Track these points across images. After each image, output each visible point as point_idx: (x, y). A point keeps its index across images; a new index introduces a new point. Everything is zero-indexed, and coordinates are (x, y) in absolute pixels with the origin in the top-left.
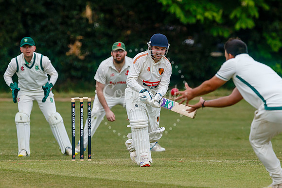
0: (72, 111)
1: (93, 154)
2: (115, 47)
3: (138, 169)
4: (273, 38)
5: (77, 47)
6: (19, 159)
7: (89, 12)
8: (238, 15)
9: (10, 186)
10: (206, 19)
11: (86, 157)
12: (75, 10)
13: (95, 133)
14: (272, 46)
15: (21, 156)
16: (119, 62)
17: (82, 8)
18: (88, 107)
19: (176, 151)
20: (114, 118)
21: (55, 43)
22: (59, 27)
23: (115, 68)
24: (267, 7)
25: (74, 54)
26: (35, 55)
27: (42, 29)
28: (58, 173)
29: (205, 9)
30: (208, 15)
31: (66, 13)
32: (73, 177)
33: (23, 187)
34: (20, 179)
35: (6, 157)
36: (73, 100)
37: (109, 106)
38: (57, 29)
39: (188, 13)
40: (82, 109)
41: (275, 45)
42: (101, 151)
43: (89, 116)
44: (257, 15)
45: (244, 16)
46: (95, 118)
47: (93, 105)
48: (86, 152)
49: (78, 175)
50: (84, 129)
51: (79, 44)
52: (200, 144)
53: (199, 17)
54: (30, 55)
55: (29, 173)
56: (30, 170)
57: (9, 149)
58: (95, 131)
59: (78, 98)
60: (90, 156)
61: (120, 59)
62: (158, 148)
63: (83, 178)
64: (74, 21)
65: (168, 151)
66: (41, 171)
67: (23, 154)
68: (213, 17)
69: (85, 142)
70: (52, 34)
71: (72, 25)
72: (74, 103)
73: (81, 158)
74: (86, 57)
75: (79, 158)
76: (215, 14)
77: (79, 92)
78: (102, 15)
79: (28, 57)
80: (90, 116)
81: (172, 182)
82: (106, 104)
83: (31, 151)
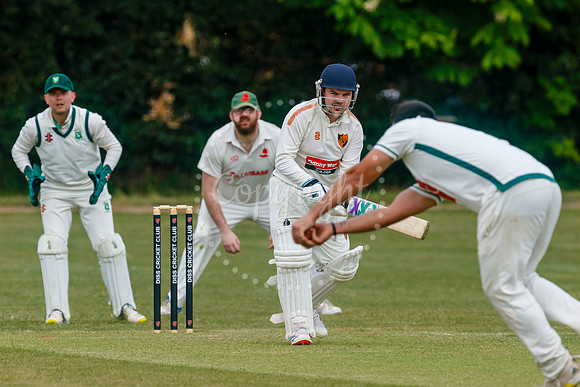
0: (155, 232)
1: (196, 319)
2: (236, 103)
3: (287, 350)
4: (559, 88)
5: (166, 104)
6: (49, 330)
7: (188, 34)
8: (488, 40)
9: (29, 382)
10: (424, 47)
11: (182, 324)
12: (161, 29)
13: (201, 276)
14: (557, 103)
15: (52, 323)
17: (175, 27)
18: (188, 224)
19: (364, 313)
20: (237, 247)
21: (121, 96)
22: (130, 64)
23: (238, 145)
24: (546, 25)
25: (159, 117)
26: (74, 109)
27: (96, 68)
28: (125, 358)
29: (422, 28)
30: (428, 39)
31: (142, 35)
32: (157, 365)
33: (55, 385)
34: (49, 368)
35: (22, 325)
36: (157, 211)
37: (229, 223)
38: (125, 67)
39: (387, 36)
40: (174, 228)
41: (563, 102)
42: (211, 313)
43: (189, 242)
44: (526, 40)
45: (500, 42)
46: (201, 248)
47: (196, 220)
48: (182, 315)
49: (165, 362)
50: (179, 270)
51: (168, 98)
52: (411, 299)
53: (411, 44)
54: (63, 109)
55: (69, 357)
56: (70, 351)
57: (28, 310)
58: (200, 274)
59: (168, 207)
60: (190, 322)
62: (327, 308)
63: (177, 366)
64: (158, 51)
65: (348, 313)
66: (91, 354)
67: (56, 318)
68: (439, 43)
69: (181, 295)
70: (114, 77)
71: (154, 61)
72: (159, 217)
73: (173, 328)
74: (183, 123)
75: (167, 328)
76: (442, 38)
77: (168, 195)
78: (216, 41)
79: (61, 114)
80: (191, 242)
81: (355, 376)
82: (221, 218)
83: (71, 314)
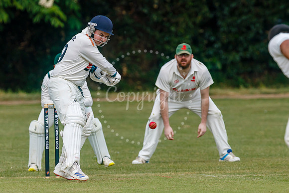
2: (179, 51)
16: (184, 67)
21: (248, 28)
22: (253, 9)
23: (179, 74)
27: (232, 12)
38: (250, 11)
61: (185, 65)
62: (232, 158)
70: (244, 17)
71: (268, 7)
